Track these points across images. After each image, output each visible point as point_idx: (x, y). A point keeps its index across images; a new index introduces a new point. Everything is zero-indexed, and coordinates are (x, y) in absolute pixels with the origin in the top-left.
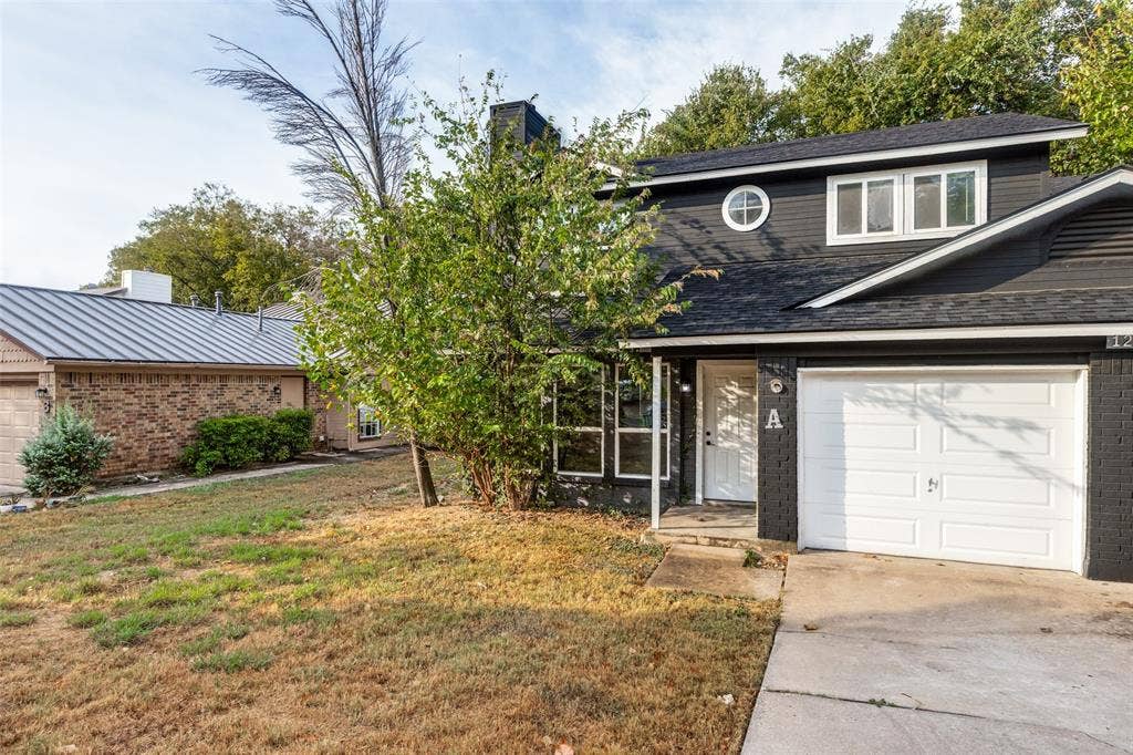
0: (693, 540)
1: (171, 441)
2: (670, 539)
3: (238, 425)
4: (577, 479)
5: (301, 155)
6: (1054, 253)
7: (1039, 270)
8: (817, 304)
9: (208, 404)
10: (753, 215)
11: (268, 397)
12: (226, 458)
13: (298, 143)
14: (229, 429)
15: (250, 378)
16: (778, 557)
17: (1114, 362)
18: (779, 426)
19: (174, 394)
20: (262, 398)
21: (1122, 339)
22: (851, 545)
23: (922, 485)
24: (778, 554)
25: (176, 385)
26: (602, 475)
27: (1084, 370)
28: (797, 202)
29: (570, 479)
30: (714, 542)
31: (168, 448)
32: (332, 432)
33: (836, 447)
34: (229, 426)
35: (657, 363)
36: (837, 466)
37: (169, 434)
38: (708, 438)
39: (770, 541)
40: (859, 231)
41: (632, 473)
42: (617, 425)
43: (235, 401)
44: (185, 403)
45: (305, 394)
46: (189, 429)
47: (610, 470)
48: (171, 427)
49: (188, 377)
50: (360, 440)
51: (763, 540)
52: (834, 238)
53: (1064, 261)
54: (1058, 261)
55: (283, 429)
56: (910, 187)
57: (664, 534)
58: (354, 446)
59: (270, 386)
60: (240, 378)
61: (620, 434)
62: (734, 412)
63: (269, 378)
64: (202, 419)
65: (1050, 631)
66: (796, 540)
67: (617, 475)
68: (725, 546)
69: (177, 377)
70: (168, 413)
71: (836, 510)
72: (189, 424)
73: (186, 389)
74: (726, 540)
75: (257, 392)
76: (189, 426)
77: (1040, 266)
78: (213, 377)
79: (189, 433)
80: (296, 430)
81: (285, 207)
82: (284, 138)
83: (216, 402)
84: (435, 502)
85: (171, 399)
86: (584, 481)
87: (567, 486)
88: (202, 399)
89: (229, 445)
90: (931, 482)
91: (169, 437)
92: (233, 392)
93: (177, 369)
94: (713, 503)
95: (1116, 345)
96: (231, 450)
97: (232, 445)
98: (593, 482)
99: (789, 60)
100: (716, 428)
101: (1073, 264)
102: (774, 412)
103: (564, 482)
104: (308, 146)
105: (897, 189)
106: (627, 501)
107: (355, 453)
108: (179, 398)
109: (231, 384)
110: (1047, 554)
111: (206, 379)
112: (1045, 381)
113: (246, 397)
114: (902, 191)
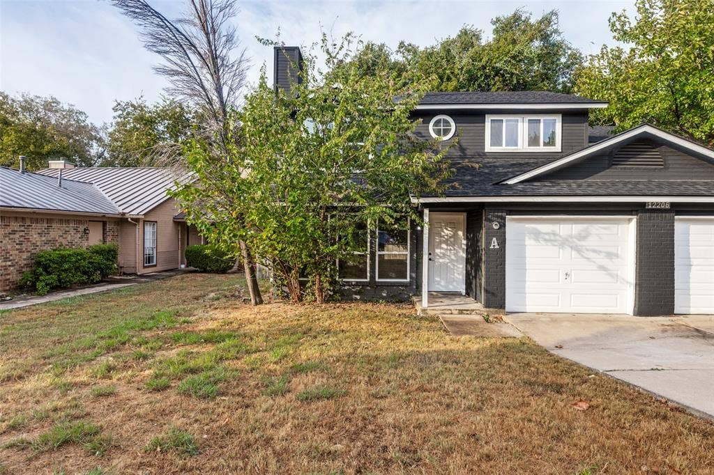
0: (450, 312)
1: (12, 268)
2: (436, 312)
3: (69, 255)
4: (353, 283)
5: (160, 61)
6: (614, 163)
7: (608, 170)
8: (511, 182)
9: (40, 240)
10: (446, 132)
11: (80, 236)
12: (59, 280)
13: (159, 52)
14: (63, 259)
15: (68, 221)
16: (496, 318)
17: (648, 215)
18: (497, 247)
19: (14, 232)
20: (76, 236)
21: (653, 204)
22: (529, 309)
23: (562, 276)
24: (496, 316)
25: (15, 225)
26: (368, 280)
27: (634, 219)
28: (471, 127)
29: (349, 284)
30: (461, 312)
31: (8, 274)
32: (123, 262)
33: (522, 257)
34: (63, 257)
35: (426, 211)
36: (522, 268)
37: (9, 263)
38: (430, 257)
39: (491, 309)
40: (501, 145)
41: (387, 278)
42: (377, 250)
43: (57, 238)
44: (22, 239)
45: (104, 234)
46: (24, 260)
47: (373, 277)
48: (11, 258)
49: (23, 219)
50: (144, 267)
51: (488, 309)
52: (489, 148)
53: (619, 166)
54: (616, 166)
55: (98, 258)
56: (526, 125)
57: (433, 310)
58: (141, 271)
59: (81, 228)
60: (61, 221)
61: (379, 255)
62: (446, 242)
63: (80, 222)
64: (34, 251)
65: (653, 338)
66: (504, 308)
67: (377, 280)
68: (468, 314)
69: (16, 218)
70: (9, 247)
71: (521, 291)
72: (25, 256)
73: (22, 228)
74: (467, 310)
75: (72, 232)
76: (25, 257)
77: (608, 168)
78: (42, 220)
79: (25, 262)
80: (108, 259)
81: (32, 96)
82: (149, 47)
83: (44, 238)
84: (261, 302)
85: (11, 236)
86: (357, 284)
87: (346, 288)
88: (34, 236)
89: (63, 270)
90: (566, 274)
91: (9, 266)
92: (56, 232)
93: (17, 212)
94: (435, 293)
95: (650, 207)
96: (64, 275)
97: (66, 270)
98: (364, 284)
99: (402, 45)
100: (434, 251)
101: (621, 168)
102: (494, 239)
103: (344, 286)
104: (167, 56)
105: (520, 124)
106: (384, 295)
107: (142, 276)
108: (17, 236)
109: (54, 225)
110: (616, 306)
111: (37, 221)
112: (616, 224)
113: (64, 236)
114: (522, 126)
